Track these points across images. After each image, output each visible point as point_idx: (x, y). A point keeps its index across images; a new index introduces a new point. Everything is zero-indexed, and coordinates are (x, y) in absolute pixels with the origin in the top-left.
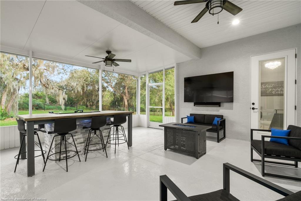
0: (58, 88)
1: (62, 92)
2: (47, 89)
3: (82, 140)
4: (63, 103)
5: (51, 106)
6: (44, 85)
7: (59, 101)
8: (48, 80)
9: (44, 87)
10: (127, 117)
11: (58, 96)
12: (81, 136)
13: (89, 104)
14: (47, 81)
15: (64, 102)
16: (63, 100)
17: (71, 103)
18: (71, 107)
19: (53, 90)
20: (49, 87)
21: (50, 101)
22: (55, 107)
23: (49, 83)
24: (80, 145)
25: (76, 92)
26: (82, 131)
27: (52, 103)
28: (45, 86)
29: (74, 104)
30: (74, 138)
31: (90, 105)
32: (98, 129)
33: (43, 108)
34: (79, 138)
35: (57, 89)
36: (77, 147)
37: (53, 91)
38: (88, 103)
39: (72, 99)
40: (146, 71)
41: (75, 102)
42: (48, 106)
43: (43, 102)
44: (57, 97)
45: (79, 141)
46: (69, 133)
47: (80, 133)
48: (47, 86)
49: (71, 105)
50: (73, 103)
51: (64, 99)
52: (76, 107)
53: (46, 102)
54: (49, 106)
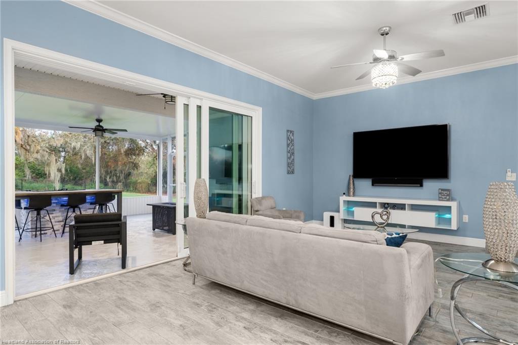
0: (48, 150)
1: (55, 158)
2: (27, 153)
3: (61, 219)
4: (58, 178)
5: (34, 184)
6: (22, 146)
7: (49, 174)
8: (28, 136)
9: (22, 149)
10: (116, 196)
11: (47, 165)
12: (59, 214)
13: (111, 179)
14: (27, 139)
15: (59, 175)
16: (57, 173)
17: (75, 179)
18: (74, 184)
19: (39, 154)
20: (32, 150)
21: (34, 175)
22: (43, 185)
23: (30, 143)
24: (58, 223)
25: (83, 157)
26: (61, 210)
27: (38, 178)
28: (25, 149)
29: (81, 179)
30: (51, 216)
31: (113, 182)
32: (77, 207)
33: (21, 188)
34: (57, 217)
35: (45, 152)
36: (55, 225)
37: (39, 156)
38: (108, 177)
39: (76, 169)
40: (167, 135)
41: (83, 177)
42: (29, 184)
43: (19, 176)
44: (46, 167)
45: (57, 219)
46: (45, 209)
47: (58, 212)
48: (28, 147)
49: (74, 182)
50: (78, 179)
51: (59, 170)
52: (83, 185)
53: (26, 177)
54: (31, 183)
